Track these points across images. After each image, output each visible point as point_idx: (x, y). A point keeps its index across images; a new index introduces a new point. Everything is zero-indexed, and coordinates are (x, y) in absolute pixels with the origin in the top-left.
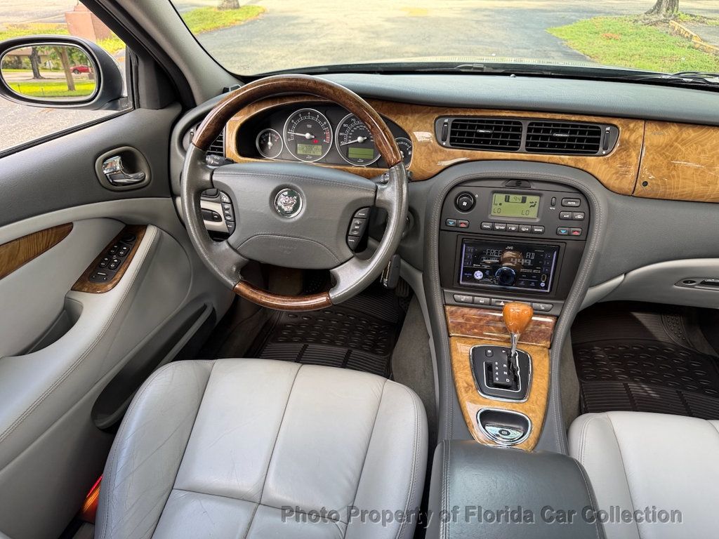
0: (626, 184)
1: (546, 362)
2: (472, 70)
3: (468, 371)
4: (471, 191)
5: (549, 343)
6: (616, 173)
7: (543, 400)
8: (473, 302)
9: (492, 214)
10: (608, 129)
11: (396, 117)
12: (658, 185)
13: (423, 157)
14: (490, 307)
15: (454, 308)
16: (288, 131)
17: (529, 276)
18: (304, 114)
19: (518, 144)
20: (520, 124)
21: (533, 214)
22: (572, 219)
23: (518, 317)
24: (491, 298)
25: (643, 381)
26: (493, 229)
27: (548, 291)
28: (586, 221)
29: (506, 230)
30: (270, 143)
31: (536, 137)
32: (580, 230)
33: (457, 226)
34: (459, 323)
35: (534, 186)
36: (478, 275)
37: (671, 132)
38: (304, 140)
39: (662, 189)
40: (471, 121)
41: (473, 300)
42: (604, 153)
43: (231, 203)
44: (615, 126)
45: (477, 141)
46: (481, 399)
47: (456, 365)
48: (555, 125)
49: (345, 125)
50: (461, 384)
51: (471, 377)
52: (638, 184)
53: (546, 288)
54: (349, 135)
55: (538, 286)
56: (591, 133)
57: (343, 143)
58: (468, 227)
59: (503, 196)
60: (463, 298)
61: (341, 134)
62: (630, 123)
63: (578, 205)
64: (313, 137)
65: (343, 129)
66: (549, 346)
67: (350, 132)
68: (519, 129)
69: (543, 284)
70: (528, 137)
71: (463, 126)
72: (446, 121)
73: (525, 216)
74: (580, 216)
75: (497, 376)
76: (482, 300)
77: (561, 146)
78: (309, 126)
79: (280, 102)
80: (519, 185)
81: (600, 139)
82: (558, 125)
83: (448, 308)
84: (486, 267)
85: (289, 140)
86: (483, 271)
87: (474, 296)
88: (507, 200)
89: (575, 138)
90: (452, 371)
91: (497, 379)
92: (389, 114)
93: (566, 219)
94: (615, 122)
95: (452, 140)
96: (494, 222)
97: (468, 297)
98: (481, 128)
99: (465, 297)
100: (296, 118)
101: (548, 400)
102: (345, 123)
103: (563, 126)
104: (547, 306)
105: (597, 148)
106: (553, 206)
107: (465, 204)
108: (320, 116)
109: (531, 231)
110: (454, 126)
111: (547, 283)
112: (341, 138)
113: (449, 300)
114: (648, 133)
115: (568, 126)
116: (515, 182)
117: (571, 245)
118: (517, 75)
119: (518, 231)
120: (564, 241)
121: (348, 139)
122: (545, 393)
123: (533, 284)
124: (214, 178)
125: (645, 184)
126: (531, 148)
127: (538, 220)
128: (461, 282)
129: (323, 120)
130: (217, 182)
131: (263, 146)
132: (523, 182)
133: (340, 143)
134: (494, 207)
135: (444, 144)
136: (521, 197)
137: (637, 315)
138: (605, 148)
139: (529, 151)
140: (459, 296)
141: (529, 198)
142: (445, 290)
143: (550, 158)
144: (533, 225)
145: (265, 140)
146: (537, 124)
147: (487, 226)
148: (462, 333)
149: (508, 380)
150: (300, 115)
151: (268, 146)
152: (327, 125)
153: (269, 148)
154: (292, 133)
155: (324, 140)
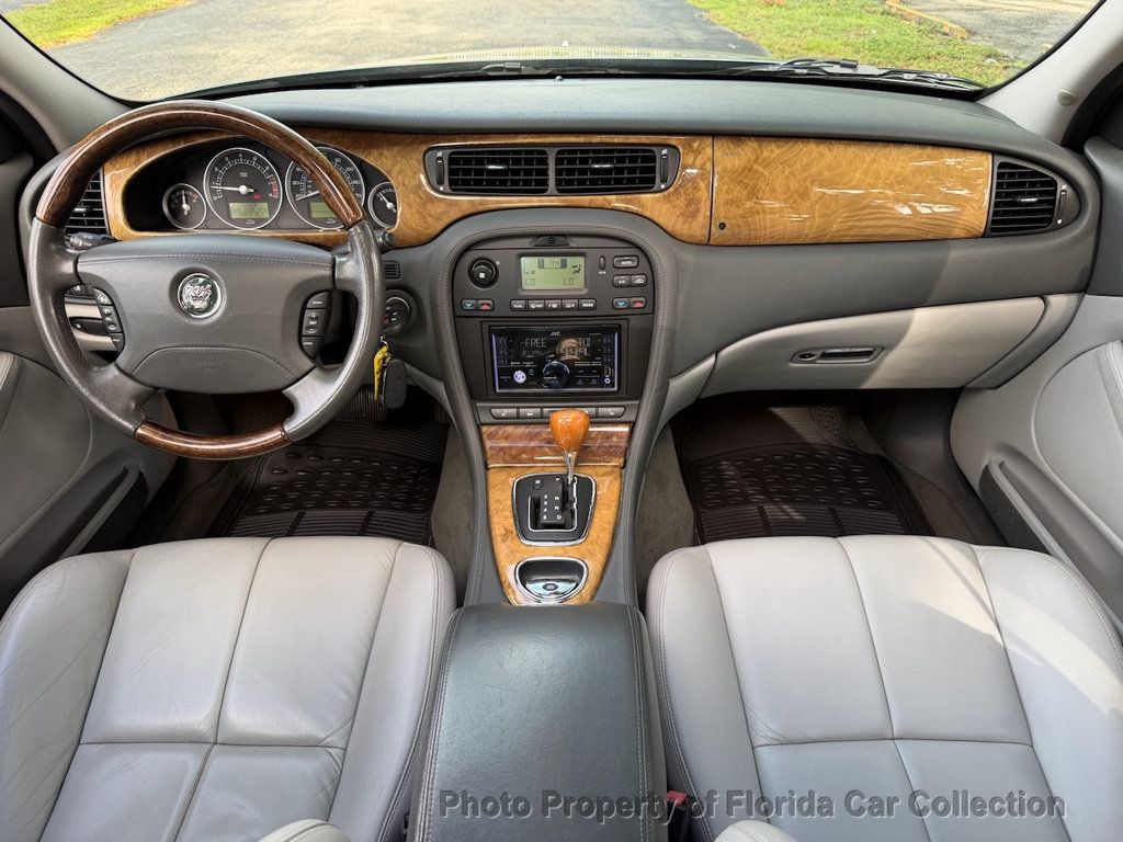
0: (697, 228)
1: (616, 486)
2: (504, 73)
3: (509, 513)
4: (491, 258)
5: (622, 460)
6: (683, 214)
7: (606, 538)
8: (518, 417)
9: (525, 287)
10: (665, 152)
11: (367, 152)
12: (739, 226)
13: (414, 210)
14: (543, 420)
15: (493, 429)
16: (211, 184)
17: (588, 370)
18: (233, 156)
19: (545, 182)
20: (544, 153)
21: (578, 283)
22: (630, 285)
23: (569, 430)
24: (542, 408)
25: (785, 501)
26: (527, 308)
27: (616, 389)
28: (650, 286)
29: (545, 309)
30: (185, 206)
31: (571, 172)
32: (643, 299)
33: (477, 309)
34: (501, 449)
35: (575, 242)
36: (520, 377)
37: (748, 150)
38: (238, 197)
39: (745, 232)
40: (477, 153)
41: (518, 413)
42: (663, 187)
43: (113, 304)
44: (675, 147)
45: (490, 182)
46: (523, 547)
47: (492, 508)
48: (595, 151)
50: (498, 531)
51: (512, 521)
52: (713, 228)
53: (612, 385)
54: (307, 184)
55: (602, 384)
57: (300, 197)
58: (493, 309)
59: (535, 259)
60: (505, 412)
61: (295, 183)
62: (693, 141)
63: (635, 264)
65: (296, 176)
66: (622, 465)
68: (544, 161)
69: (607, 381)
70: (558, 172)
71: (468, 161)
72: (440, 154)
73: (568, 287)
74: (639, 280)
75: (545, 513)
76: (530, 413)
77: (607, 181)
78: (244, 175)
79: (185, 143)
80: (551, 243)
81: (655, 167)
82: (598, 151)
83: (484, 429)
84: (528, 364)
85: (215, 198)
86: (525, 370)
87: (518, 408)
88: (541, 266)
89: (624, 168)
90: (488, 514)
91: (545, 517)
92: (355, 148)
93: (622, 286)
94: (673, 140)
95: (452, 183)
96: (527, 299)
97: (510, 410)
98: (493, 162)
99: (506, 411)
100: (220, 164)
101: (614, 536)
103: (604, 153)
104: (617, 409)
105: (653, 181)
106: (602, 269)
107: (482, 275)
108: (258, 158)
109: (579, 308)
110: (452, 161)
111: (612, 378)
112: (295, 190)
113: (485, 418)
114: (718, 154)
115: (612, 151)
116: (547, 238)
117: (635, 322)
118: (565, 76)
119: (561, 308)
120: (625, 317)
121: (307, 190)
122: (609, 528)
123: (594, 382)
124: (80, 269)
125: (722, 226)
126: (565, 187)
127: (585, 291)
128: (498, 391)
129: (264, 165)
130: (85, 274)
131: (176, 211)
132: (557, 238)
133: (294, 197)
134: (524, 277)
135: (442, 189)
136: (558, 259)
137: (777, 411)
138: (664, 180)
139: (562, 192)
140: (498, 411)
141: (571, 261)
142: (478, 404)
143: (591, 200)
144: (580, 298)
145: (176, 201)
146: (570, 152)
147: (518, 305)
148: (505, 461)
149: (559, 517)
150: (227, 159)
151: (182, 210)
152: (270, 172)
153: (186, 213)
154: (218, 188)
155: (270, 194)
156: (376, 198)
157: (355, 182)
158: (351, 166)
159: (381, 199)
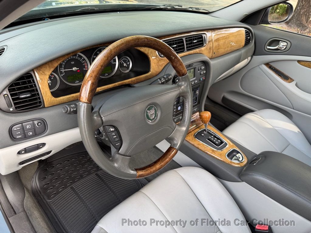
0: (211, 55)
1: (213, 128)
6: (209, 52)
7: (229, 141)
12: (217, 53)
16: (60, 69)
19: (184, 48)
20: (182, 39)
21: (193, 76)
22: (204, 73)
35: (194, 65)
36: (179, 108)
38: (71, 73)
42: (205, 45)
44: (206, 34)
49: (94, 57)
53: (196, 102)
56: (198, 38)
62: (208, 32)
63: (204, 67)
64: (78, 69)
68: (183, 42)
70: (186, 45)
78: (73, 63)
80: (189, 66)
81: (203, 40)
85: (62, 75)
91: (217, 142)
93: (202, 74)
94: (205, 32)
104: (196, 109)
105: (203, 44)
106: (199, 70)
109: (195, 83)
120: (201, 83)
125: (214, 53)
127: (195, 78)
129: (81, 57)
132: (191, 64)
135: (162, 56)
138: (205, 43)
139: (188, 50)
143: (193, 52)
144: (194, 80)
149: (219, 141)
152: (84, 59)
153: (50, 85)
154: (63, 70)
155: (84, 69)
157: (114, 58)
159: (121, 63)
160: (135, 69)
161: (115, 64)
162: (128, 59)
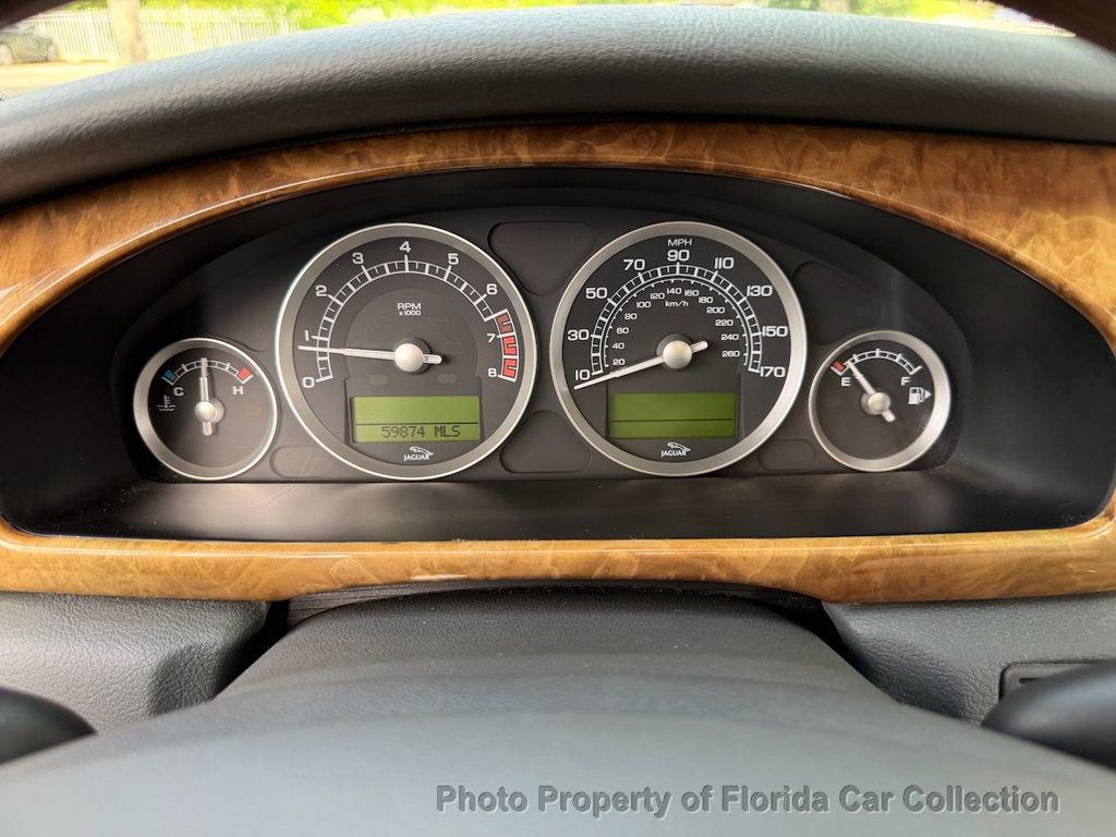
11: (1024, 224)
16: (297, 339)
18: (380, 250)
30: (206, 408)
38: (391, 380)
49: (593, 293)
54: (613, 337)
57: (587, 380)
61: (576, 335)
64: (437, 359)
65: (583, 312)
67: (620, 322)
78: (411, 309)
79: (245, 186)
85: (310, 382)
100: (335, 275)
102: (592, 281)
108: (464, 255)
112: (575, 356)
121: (611, 354)
129: (481, 278)
131: (176, 422)
133: (570, 381)
145: (178, 392)
150: (360, 258)
151: (198, 422)
152: (502, 300)
153: (208, 430)
154: (323, 350)
155: (492, 372)
156: (829, 378)
157: (771, 331)
158: (763, 280)
159: (845, 382)
160: (964, 458)
161: (777, 385)
162: (915, 359)
